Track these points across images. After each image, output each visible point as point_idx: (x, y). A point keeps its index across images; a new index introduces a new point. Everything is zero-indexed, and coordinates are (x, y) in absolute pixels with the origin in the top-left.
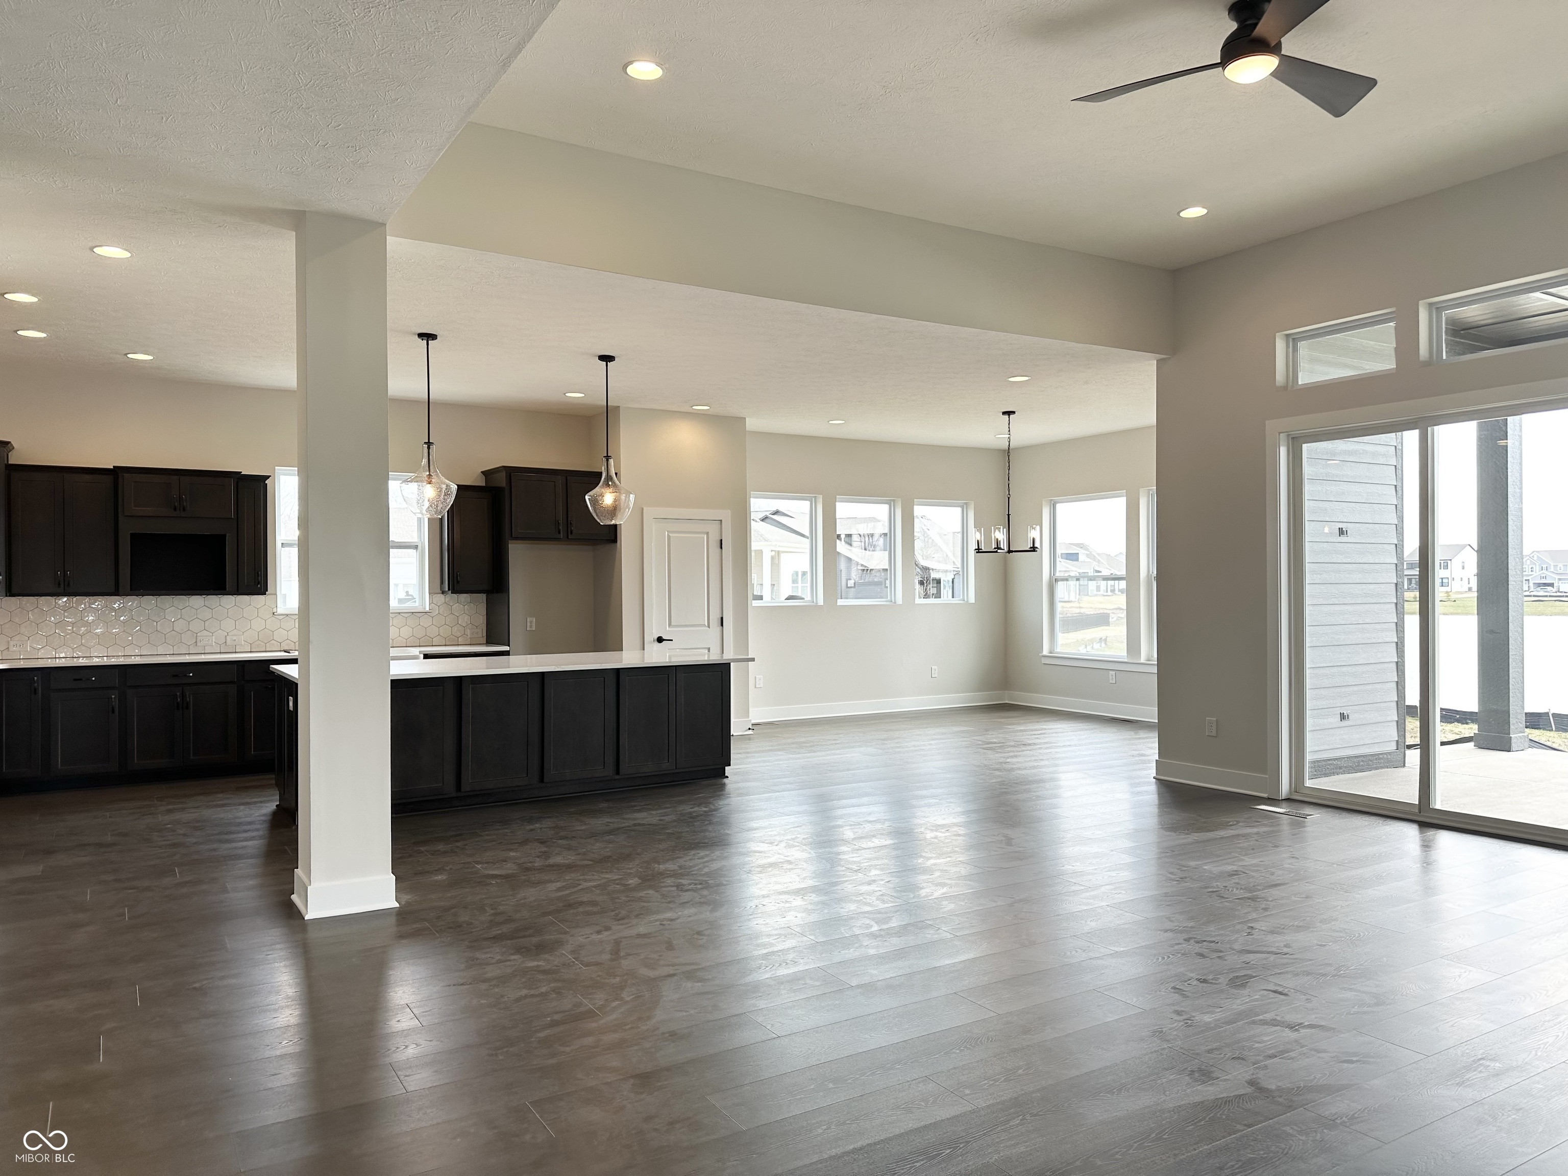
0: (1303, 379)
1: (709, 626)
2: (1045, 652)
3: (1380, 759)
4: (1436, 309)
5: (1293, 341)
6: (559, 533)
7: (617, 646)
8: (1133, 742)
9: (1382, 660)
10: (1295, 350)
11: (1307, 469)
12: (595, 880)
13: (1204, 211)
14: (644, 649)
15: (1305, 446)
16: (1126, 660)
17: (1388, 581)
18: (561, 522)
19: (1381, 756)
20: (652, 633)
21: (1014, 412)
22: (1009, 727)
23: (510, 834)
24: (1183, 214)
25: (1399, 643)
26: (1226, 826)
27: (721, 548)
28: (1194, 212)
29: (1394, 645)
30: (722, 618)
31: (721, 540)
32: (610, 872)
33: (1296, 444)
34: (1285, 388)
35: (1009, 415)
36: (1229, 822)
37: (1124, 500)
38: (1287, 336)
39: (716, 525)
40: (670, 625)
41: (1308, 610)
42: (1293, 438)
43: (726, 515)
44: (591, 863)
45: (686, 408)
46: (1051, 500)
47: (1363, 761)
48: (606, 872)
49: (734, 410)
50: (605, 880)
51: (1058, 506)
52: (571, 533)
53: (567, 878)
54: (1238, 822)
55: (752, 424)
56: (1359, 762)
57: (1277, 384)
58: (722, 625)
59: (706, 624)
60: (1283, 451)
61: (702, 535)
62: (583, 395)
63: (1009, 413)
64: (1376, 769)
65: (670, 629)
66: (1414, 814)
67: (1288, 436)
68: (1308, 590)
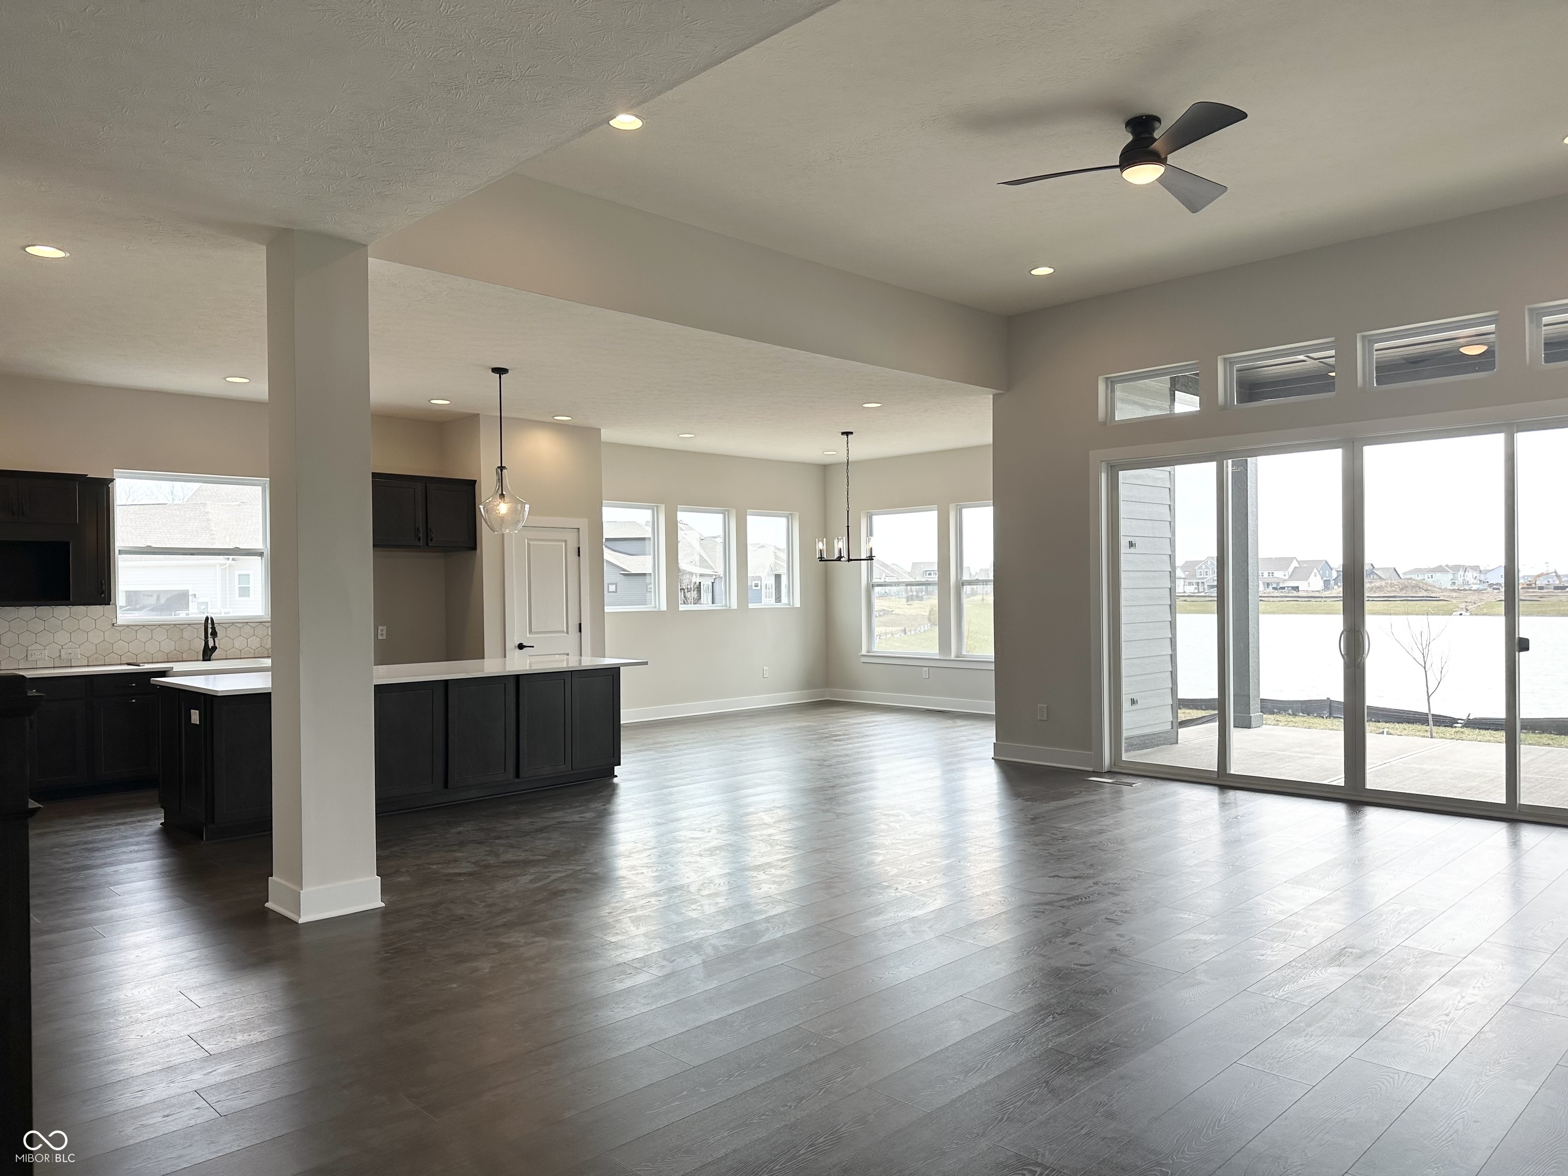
0: (1118, 417)
1: (567, 633)
2: (864, 652)
3: (1160, 737)
4: (1229, 363)
5: (1111, 383)
6: (419, 540)
7: (481, 656)
8: (956, 729)
9: (1160, 654)
10: (1113, 391)
11: (1123, 491)
12: (559, 871)
13: (1051, 271)
14: (505, 657)
15: (1120, 473)
16: (938, 657)
17: (1165, 586)
18: (421, 529)
19: (1160, 735)
20: (513, 640)
21: (852, 433)
22: (844, 720)
23: (439, 838)
24: (1033, 272)
25: (1173, 639)
26: (1071, 795)
27: (579, 555)
28: (1042, 271)
29: (1169, 640)
30: (580, 624)
31: (579, 548)
32: (570, 864)
33: (1114, 470)
34: (1105, 423)
35: (847, 435)
36: (1074, 792)
37: (936, 513)
38: (1107, 379)
39: (574, 534)
40: (530, 631)
41: (1123, 610)
42: (1111, 466)
43: (582, 523)
44: (545, 857)
45: (548, 419)
46: (868, 512)
47: (1148, 739)
48: (566, 864)
49: (592, 422)
50: (572, 871)
51: (874, 517)
52: (431, 540)
53: (532, 871)
54: (1081, 792)
55: (607, 434)
56: (1145, 740)
57: (1100, 420)
58: (580, 631)
59: (565, 630)
60: (1104, 476)
61: (560, 543)
62: (449, 402)
63: (847, 434)
64: (1158, 745)
65: (531, 636)
66: (1213, 779)
67: (1108, 463)
68: (1123, 594)
